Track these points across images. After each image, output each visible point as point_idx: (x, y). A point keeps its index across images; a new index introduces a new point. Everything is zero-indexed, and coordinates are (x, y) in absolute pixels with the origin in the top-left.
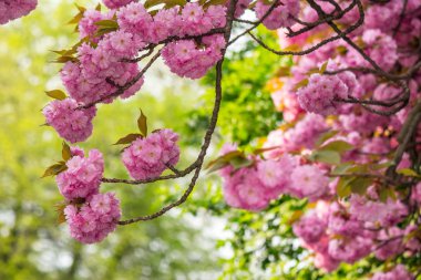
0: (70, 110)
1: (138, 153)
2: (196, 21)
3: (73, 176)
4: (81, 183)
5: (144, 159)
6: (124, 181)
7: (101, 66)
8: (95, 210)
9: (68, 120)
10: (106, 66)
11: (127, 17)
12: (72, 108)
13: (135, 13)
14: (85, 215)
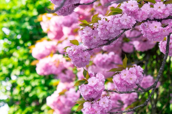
0: (81, 51)
1: (124, 77)
2: (162, 12)
3: (91, 87)
4: (96, 91)
5: (127, 81)
6: (115, 92)
7: (111, 31)
8: (101, 106)
9: (81, 56)
10: (113, 31)
11: (128, 7)
12: (82, 50)
13: (132, 6)
14: (95, 108)
